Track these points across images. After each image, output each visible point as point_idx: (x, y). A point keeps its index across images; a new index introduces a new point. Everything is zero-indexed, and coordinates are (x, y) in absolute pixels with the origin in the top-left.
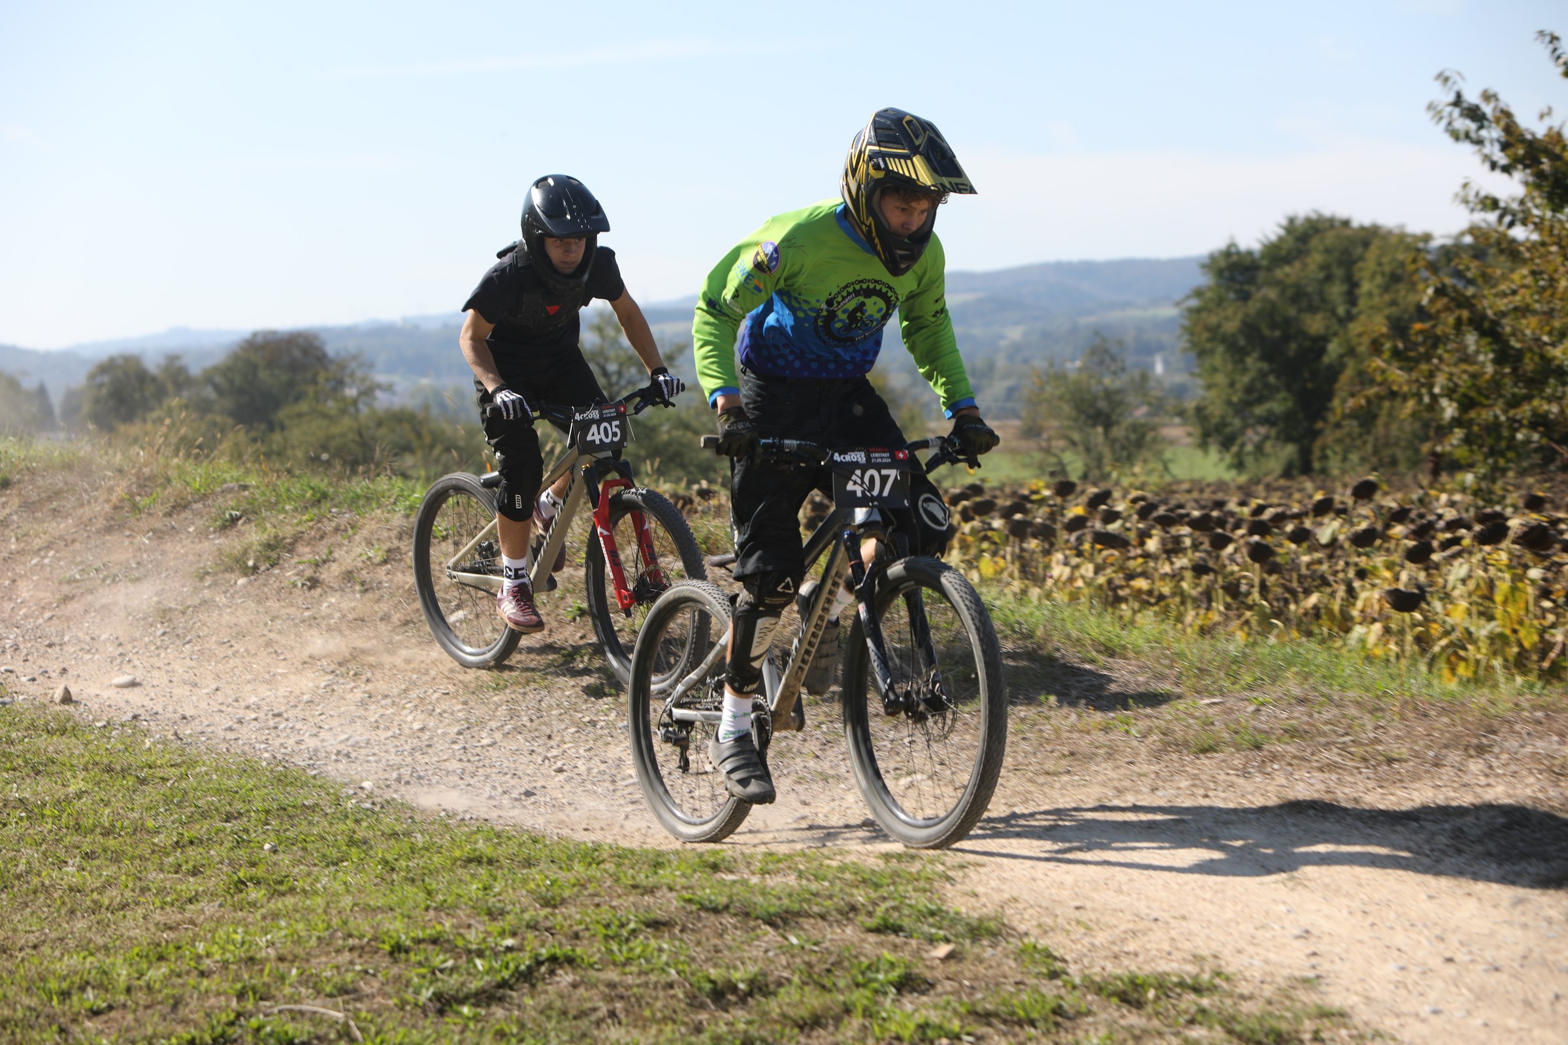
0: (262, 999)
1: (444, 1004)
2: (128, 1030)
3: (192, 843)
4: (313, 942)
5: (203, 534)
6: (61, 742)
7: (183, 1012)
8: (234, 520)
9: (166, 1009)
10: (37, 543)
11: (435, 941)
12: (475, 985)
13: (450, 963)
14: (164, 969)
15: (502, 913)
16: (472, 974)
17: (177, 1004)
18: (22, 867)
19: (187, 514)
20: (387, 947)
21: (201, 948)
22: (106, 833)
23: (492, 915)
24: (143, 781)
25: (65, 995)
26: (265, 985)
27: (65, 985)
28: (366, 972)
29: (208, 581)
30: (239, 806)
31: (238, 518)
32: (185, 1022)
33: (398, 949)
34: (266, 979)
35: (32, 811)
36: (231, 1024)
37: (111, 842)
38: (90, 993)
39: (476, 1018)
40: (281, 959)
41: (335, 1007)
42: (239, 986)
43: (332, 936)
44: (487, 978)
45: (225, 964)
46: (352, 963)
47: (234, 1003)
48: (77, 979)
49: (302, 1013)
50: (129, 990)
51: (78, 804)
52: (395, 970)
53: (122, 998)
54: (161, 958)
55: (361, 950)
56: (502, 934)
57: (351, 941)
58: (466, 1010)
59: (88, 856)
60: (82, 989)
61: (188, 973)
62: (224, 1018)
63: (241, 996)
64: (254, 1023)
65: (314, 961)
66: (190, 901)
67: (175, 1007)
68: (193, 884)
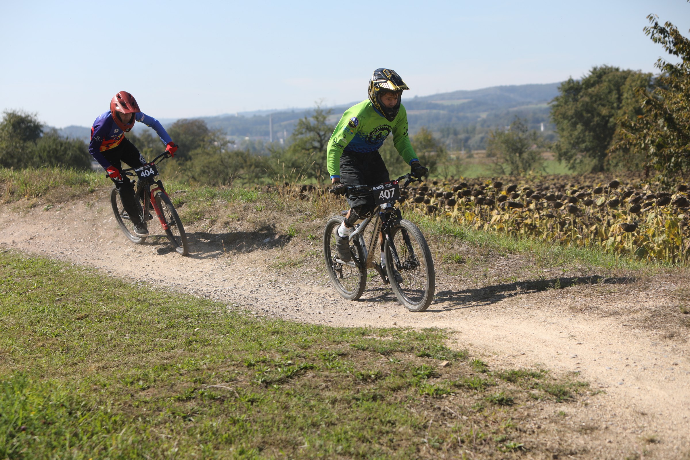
0: (203, 383)
1: (267, 384)
2: (156, 395)
3: (171, 327)
4: (220, 363)
7: (175, 388)
9: (169, 387)
11: (264, 362)
12: (278, 377)
13: (269, 370)
14: (167, 373)
15: (288, 351)
16: (277, 373)
17: (173, 386)
18: (109, 338)
20: (246, 364)
21: (180, 366)
22: (140, 324)
23: (284, 352)
24: (152, 304)
25: (132, 383)
26: (204, 379)
27: (131, 380)
28: (239, 373)
30: (189, 314)
31: (183, 204)
32: (175, 392)
33: (250, 365)
34: (204, 376)
35: (112, 318)
36: (192, 392)
37: (141, 327)
38: (141, 383)
39: (279, 389)
40: (209, 369)
41: (229, 386)
42: (194, 379)
43: (226, 360)
44: (283, 375)
45: (189, 371)
46: (234, 370)
47: (193, 385)
48: (136, 377)
49: (217, 388)
50: (155, 381)
51: (127, 314)
52: (250, 373)
53: (153, 384)
54: (165, 369)
55: (237, 366)
56: (287, 359)
57: (233, 363)
58: (275, 386)
59: (134, 333)
60: (138, 380)
61: (176, 374)
62: (190, 391)
63: (195, 382)
64: (200, 391)
65: (220, 370)
66: (173, 348)
67: (172, 387)
68: (174, 343)
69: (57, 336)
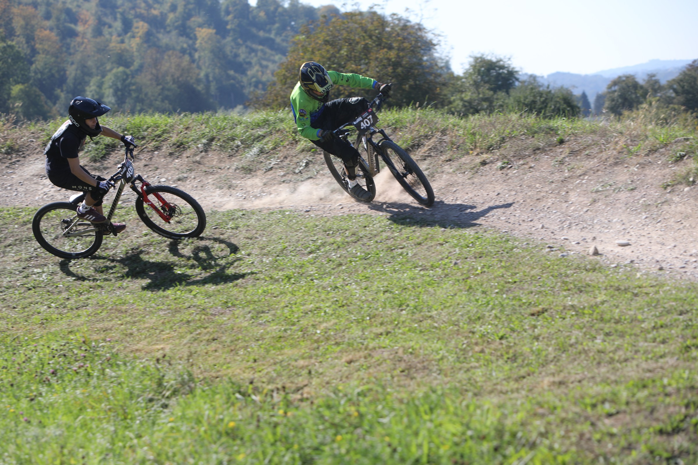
2: (627, 424)
3: (662, 327)
5: (665, 165)
6: (593, 276)
7: (656, 415)
8: (682, 157)
9: (647, 413)
10: (579, 172)
14: (646, 392)
17: (653, 410)
18: (573, 341)
19: (657, 154)
21: (666, 381)
22: (617, 322)
24: (636, 295)
25: (594, 406)
27: (594, 401)
29: (669, 189)
30: (687, 307)
31: (684, 156)
32: (657, 420)
35: (579, 312)
36: (682, 421)
37: (619, 327)
38: (607, 405)
42: (686, 401)
45: (678, 390)
47: (683, 410)
48: (600, 398)
50: (627, 403)
51: (602, 307)
54: (645, 386)
59: (608, 334)
60: (603, 402)
61: (659, 394)
62: (678, 418)
63: (687, 406)
66: (661, 357)
67: (652, 412)
68: (662, 349)
69: (501, 338)
